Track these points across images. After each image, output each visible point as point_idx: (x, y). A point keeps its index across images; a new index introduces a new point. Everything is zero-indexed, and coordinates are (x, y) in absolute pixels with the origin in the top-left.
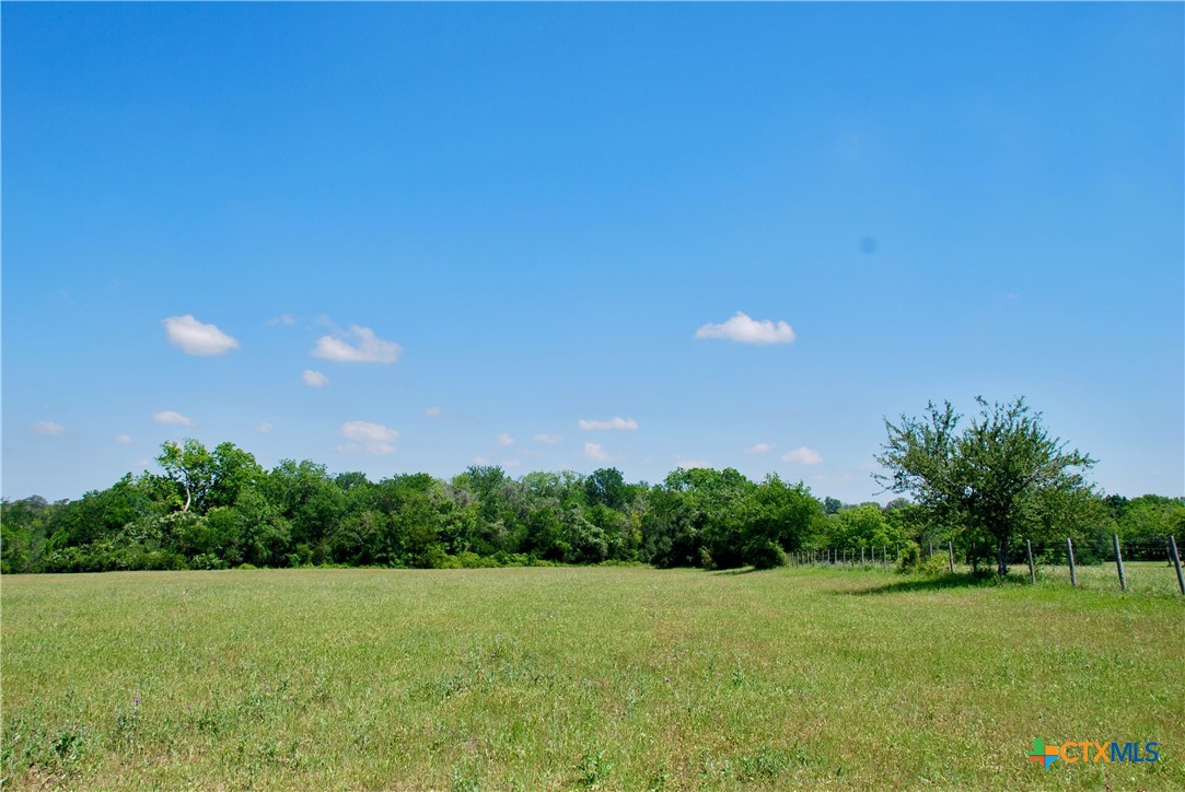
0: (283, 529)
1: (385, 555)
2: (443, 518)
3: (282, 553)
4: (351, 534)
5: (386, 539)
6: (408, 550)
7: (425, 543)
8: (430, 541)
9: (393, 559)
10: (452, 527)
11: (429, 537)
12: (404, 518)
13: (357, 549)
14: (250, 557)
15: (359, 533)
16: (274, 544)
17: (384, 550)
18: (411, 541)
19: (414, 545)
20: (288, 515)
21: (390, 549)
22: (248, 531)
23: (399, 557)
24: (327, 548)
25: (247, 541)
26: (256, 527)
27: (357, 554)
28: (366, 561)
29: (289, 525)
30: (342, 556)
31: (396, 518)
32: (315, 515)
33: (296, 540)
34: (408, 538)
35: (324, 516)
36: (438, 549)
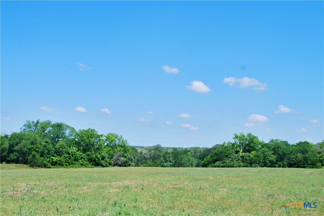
0: (273, 158)
1: (304, 165)
2: (319, 155)
3: (273, 164)
4: (294, 160)
5: (304, 161)
6: (311, 165)
7: (315, 163)
8: (317, 162)
9: (306, 167)
10: (322, 158)
11: (317, 161)
12: (309, 156)
13: (295, 164)
14: (265, 165)
15: (296, 159)
16: (271, 162)
17: (303, 164)
18: (312, 162)
19: (313, 163)
20: (274, 154)
21: (306, 164)
22: (265, 158)
23: (308, 166)
24: (286, 163)
25: (264, 161)
26: (267, 157)
27: (296, 165)
28: (298, 167)
29: (275, 157)
30: (291, 166)
31: (307, 155)
32: (282, 154)
33: (277, 161)
34: (311, 161)
35: (284, 154)
36: (319, 164)
